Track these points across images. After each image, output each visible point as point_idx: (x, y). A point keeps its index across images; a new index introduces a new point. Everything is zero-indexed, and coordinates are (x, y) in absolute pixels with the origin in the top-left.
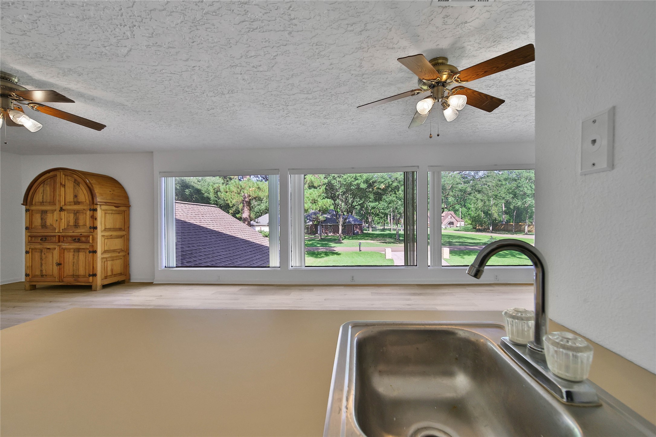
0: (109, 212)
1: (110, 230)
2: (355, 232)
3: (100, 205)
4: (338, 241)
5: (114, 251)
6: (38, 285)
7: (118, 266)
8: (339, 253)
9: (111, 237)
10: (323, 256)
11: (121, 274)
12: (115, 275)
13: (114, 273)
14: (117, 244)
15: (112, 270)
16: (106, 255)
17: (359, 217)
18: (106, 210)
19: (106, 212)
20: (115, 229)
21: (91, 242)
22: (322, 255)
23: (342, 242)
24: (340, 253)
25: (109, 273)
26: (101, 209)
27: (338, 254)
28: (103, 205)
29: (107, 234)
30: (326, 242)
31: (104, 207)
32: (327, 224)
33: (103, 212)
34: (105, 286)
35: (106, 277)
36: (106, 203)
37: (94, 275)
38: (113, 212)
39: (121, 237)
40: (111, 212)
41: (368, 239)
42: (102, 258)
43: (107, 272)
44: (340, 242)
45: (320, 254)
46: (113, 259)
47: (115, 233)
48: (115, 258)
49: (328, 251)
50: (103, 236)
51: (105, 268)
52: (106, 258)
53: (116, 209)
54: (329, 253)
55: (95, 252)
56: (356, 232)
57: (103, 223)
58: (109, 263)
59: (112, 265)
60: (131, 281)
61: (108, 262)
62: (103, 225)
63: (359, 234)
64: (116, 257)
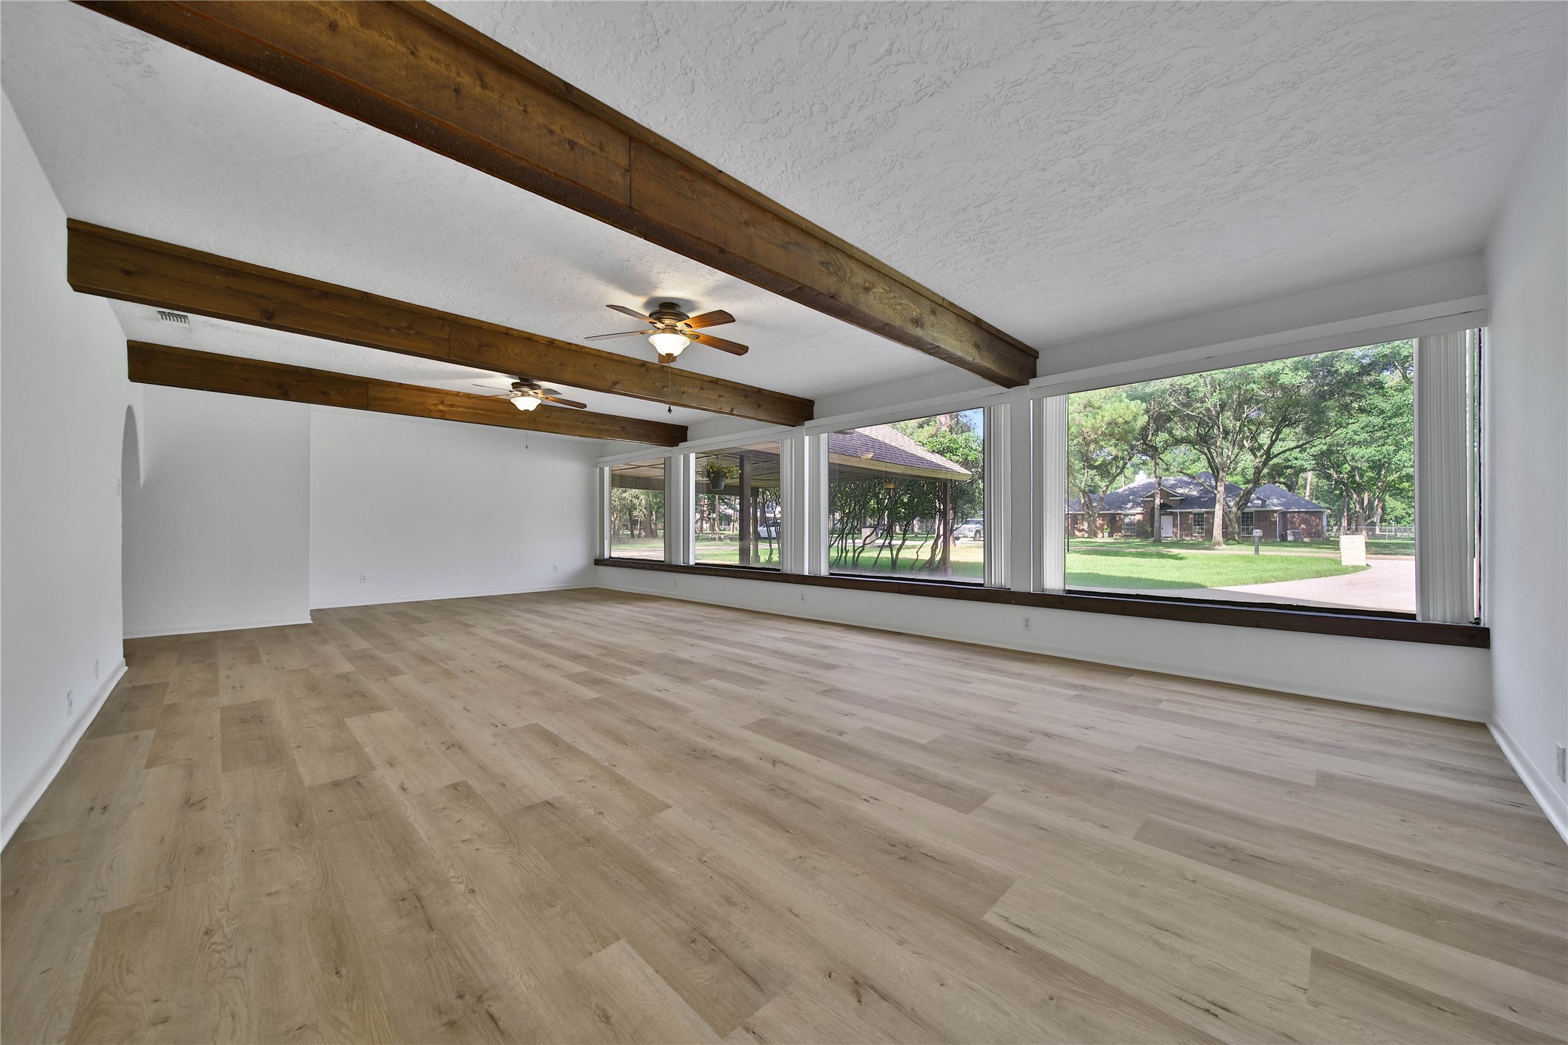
2: (1289, 535)
32: (1188, 509)
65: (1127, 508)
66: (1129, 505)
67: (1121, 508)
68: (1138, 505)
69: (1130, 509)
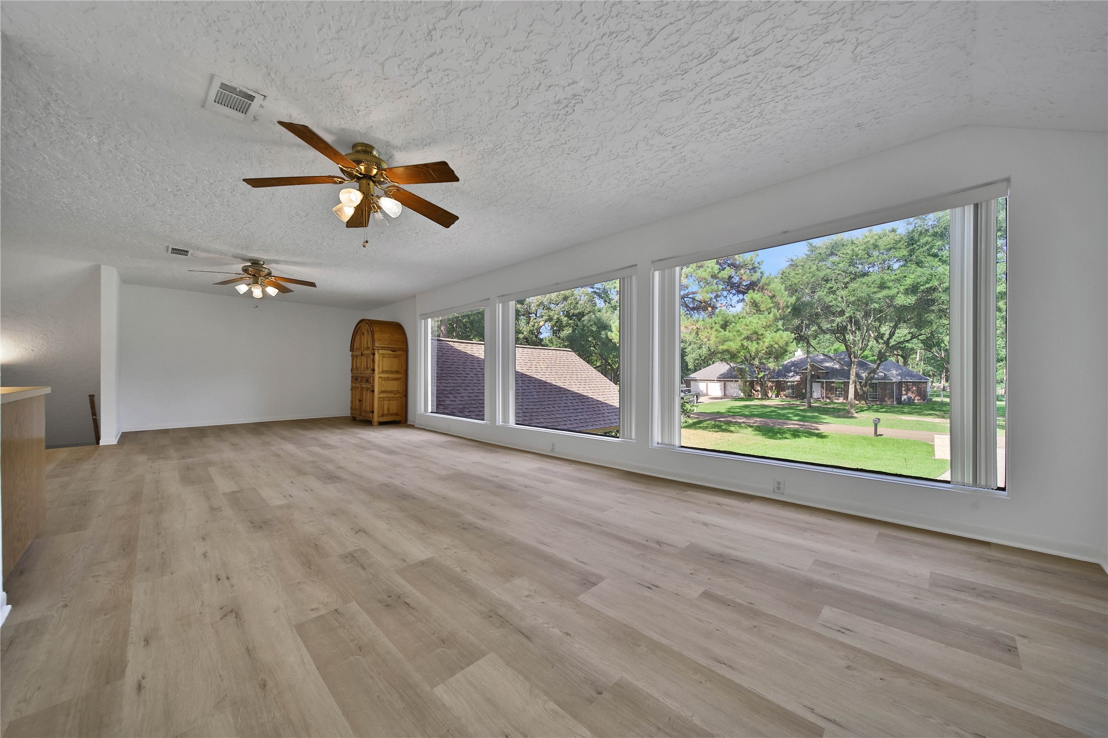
0: (386, 356)
1: (387, 372)
2: (903, 399)
3: (378, 350)
4: (842, 413)
5: (391, 392)
6: (358, 418)
7: (394, 406)
8: (823, 434)
9: (388, 379)
10: (787, 437)
11: (397, 414)
12: (392, 415)
13: (390, 413)
14: (394, 386)
15: (388, 409)
16: (382, 395)
17: (932, 368)
18: (383, 354)
19: (384, 356)
20: (392, 372)
21: (372, 382)
22: (787, 434)
23: (855, 415)
24: (827, 434)
25: (386, 412)
26: (378, 353)
27: (820, 436)
28: (380, 349)
29: (383, 375)
30: (816, 414)
31: (381, 352)
32: (832, 379)
33: (381, 356)
34: (382, 424)
35: (383, 415)
36: (383, 348)
37: (373, 412)
38: (391, 356)
39: (398, 379)
40: (388, 356)
41: (930, 415)
42: (379, 398)
43: (383, 411)
44: (850, 415)
45: (784, 433)
46: (389, 399)
47: (391, 376)
48: (392, 399)
49: (801, 429)
50: (380, 377)
51: (381, 407)
52: (383, 398)
53: (392, 353)
54: (802, 432)
55: (373, 391)
56: (905, 400)
57: (381, 365)
58: (386, 403)
59: (388, 405)
60: (408, 423)
61: (385, 401)
62: (381, 368)
63: (915, 403)
64: (393, 397)
65: (789, 376)
66: (791, 374)
67: (785, 376)
68: (797, 373)
69: (792, 377)
